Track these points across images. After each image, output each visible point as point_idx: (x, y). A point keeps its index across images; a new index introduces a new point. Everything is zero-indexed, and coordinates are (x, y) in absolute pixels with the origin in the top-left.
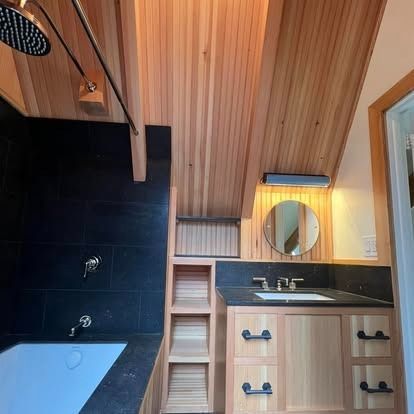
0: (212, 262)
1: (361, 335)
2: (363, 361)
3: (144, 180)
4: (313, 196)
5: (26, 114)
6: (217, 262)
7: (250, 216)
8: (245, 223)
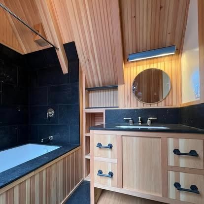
0: (103, 111)
1: (176, 152)
2: (177, 169)
3: (67, 72)
4: (166, 62)
5: (23, 54)
6: (106, 110)
7: (124, 83)
8: (120, 87)
